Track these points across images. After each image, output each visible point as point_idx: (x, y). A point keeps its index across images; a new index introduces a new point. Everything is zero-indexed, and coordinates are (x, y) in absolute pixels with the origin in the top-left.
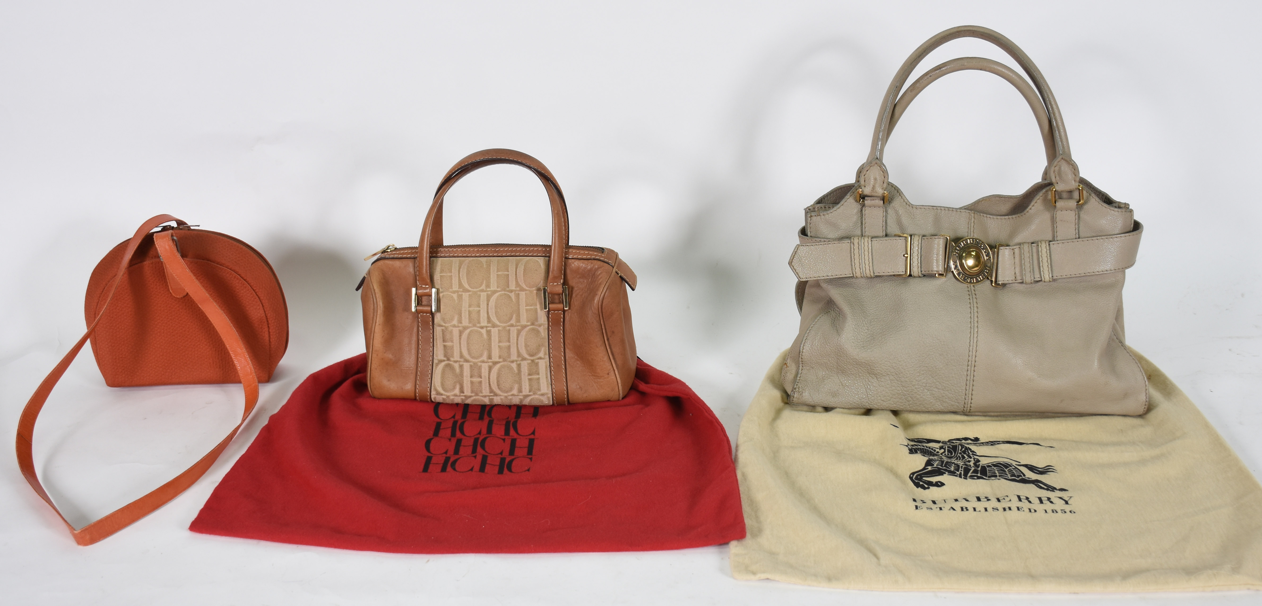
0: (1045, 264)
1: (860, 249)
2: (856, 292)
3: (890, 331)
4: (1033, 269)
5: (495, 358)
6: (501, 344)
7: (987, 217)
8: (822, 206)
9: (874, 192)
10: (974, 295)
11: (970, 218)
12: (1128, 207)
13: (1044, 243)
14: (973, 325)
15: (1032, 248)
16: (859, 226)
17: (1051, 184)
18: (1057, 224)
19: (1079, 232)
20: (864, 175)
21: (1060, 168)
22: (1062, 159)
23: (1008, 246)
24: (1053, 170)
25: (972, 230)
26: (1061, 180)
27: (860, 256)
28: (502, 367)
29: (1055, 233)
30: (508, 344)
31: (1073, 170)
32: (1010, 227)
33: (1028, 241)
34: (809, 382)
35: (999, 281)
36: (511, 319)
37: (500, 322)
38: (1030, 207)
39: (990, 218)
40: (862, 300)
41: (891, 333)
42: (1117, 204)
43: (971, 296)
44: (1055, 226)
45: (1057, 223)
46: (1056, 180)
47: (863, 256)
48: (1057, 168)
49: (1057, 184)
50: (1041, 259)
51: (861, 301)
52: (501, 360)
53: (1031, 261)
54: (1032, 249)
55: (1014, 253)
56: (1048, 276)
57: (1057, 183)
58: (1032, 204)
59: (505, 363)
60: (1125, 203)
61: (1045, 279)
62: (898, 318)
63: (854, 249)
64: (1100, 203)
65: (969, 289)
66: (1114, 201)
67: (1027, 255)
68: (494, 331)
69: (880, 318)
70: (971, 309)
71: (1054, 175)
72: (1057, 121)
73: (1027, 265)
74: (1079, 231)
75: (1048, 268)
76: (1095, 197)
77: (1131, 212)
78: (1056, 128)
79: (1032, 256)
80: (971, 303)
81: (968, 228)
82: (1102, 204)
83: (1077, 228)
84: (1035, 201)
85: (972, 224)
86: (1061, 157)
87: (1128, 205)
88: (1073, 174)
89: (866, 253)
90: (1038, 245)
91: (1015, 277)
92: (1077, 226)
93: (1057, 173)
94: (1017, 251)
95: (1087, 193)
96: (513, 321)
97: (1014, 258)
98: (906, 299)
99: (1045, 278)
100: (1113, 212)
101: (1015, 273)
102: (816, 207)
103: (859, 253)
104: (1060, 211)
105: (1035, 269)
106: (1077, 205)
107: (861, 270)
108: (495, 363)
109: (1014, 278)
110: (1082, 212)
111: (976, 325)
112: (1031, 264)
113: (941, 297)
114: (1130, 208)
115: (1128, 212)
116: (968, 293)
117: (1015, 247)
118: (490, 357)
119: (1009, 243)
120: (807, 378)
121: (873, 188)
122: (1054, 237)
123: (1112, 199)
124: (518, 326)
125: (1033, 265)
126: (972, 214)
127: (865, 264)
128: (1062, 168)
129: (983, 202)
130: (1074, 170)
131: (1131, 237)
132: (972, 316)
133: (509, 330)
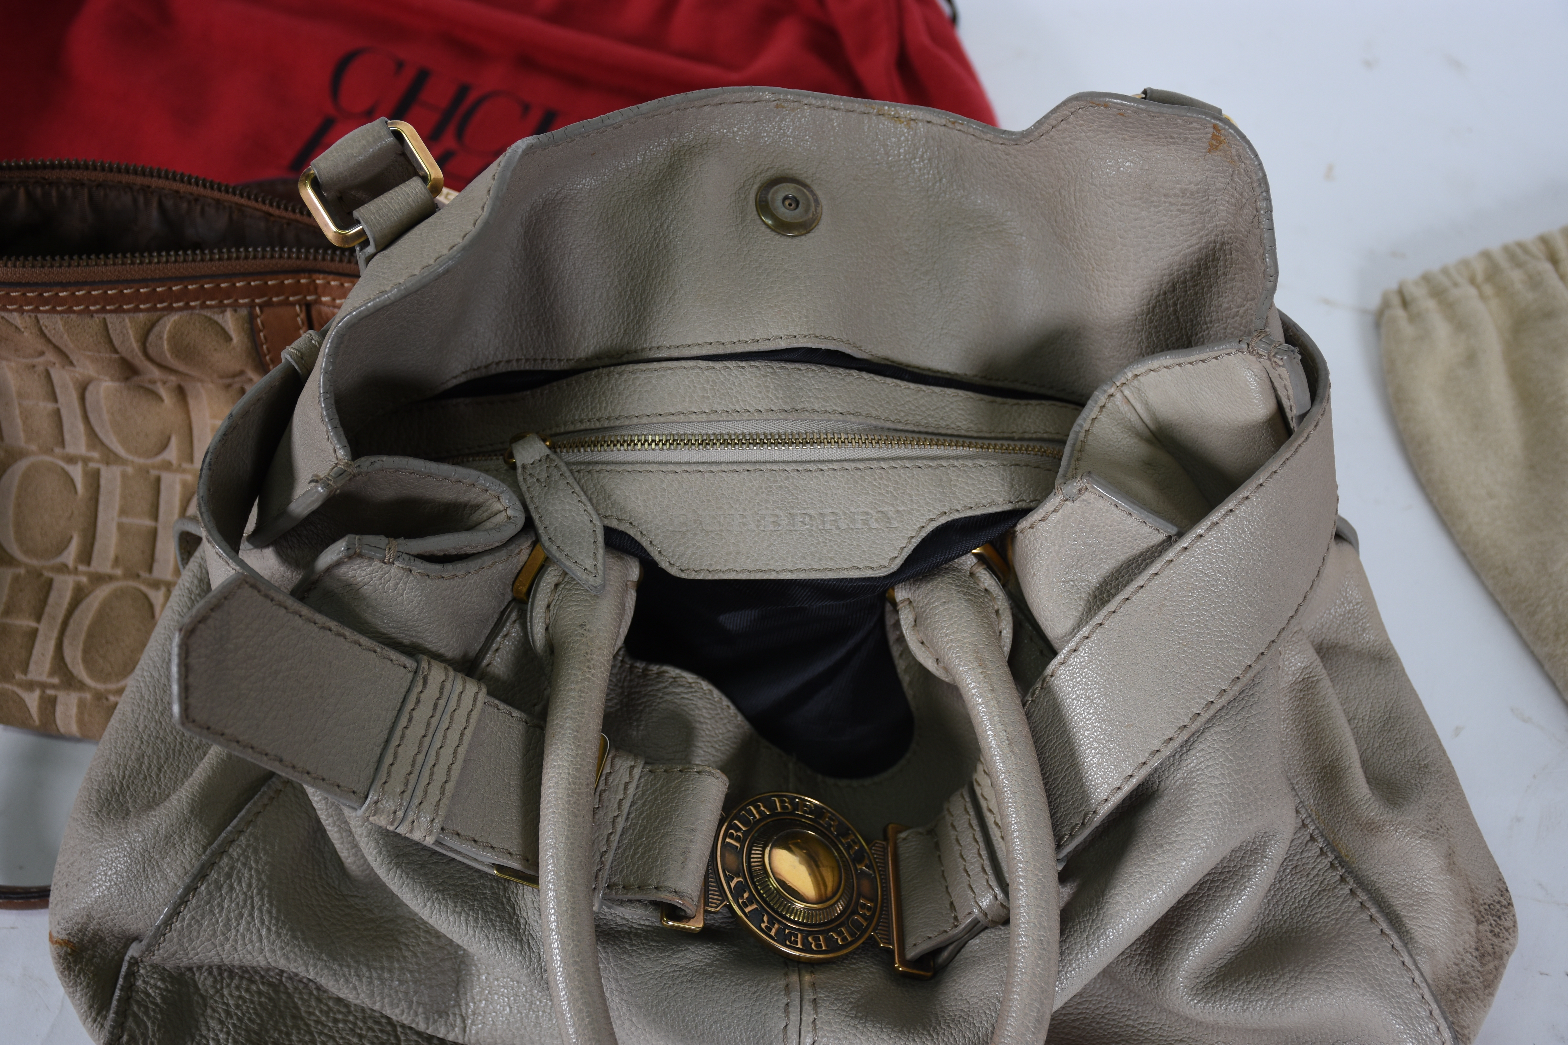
5: (102, 563)
6: (125, 520)
10: (807, 1007)
28: (118, 595)
30: (148, 523)
36: (164, 446)
37: (128, 450)
43: (794, 1017)
52: (119, 572)
59: (132, 583)
63: (418, 702)
68: (111, 477)
96: (172, 454)
108: (99, 579)
118: (86, 556)
124: (184, 471)
133: (158, 480)
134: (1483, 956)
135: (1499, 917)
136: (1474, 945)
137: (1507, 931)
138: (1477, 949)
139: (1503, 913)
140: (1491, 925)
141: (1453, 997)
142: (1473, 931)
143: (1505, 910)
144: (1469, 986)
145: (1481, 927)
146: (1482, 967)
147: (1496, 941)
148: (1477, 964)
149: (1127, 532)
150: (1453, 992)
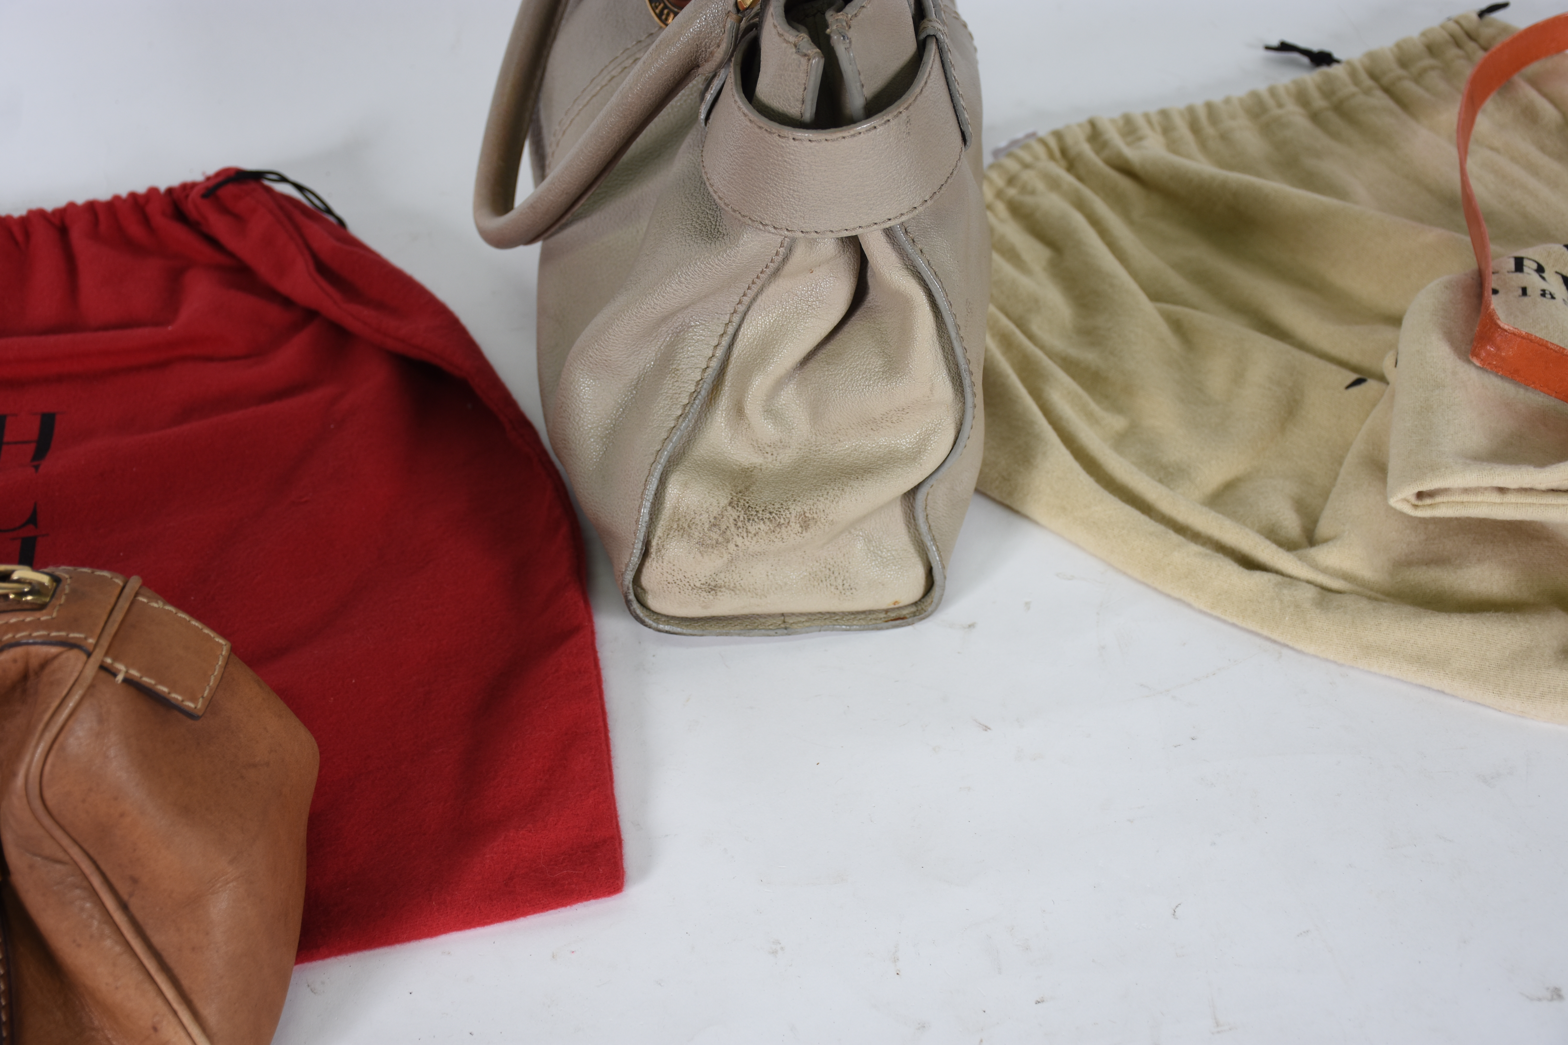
134: (715, 525)
135: (749, 520)
136: (715, 514)
137: (747, 532)
138: (715, 518)
139: (753, 520)
140: (739, 517)
141: (675, 526)
142: (722, 504)
143: (756, 520)
144: (690, 531)
145: (729, 508)
146: (709, 530)
147: (733, 528)
148: (707, 526)
149: (789, 106)
150: (678, 524)
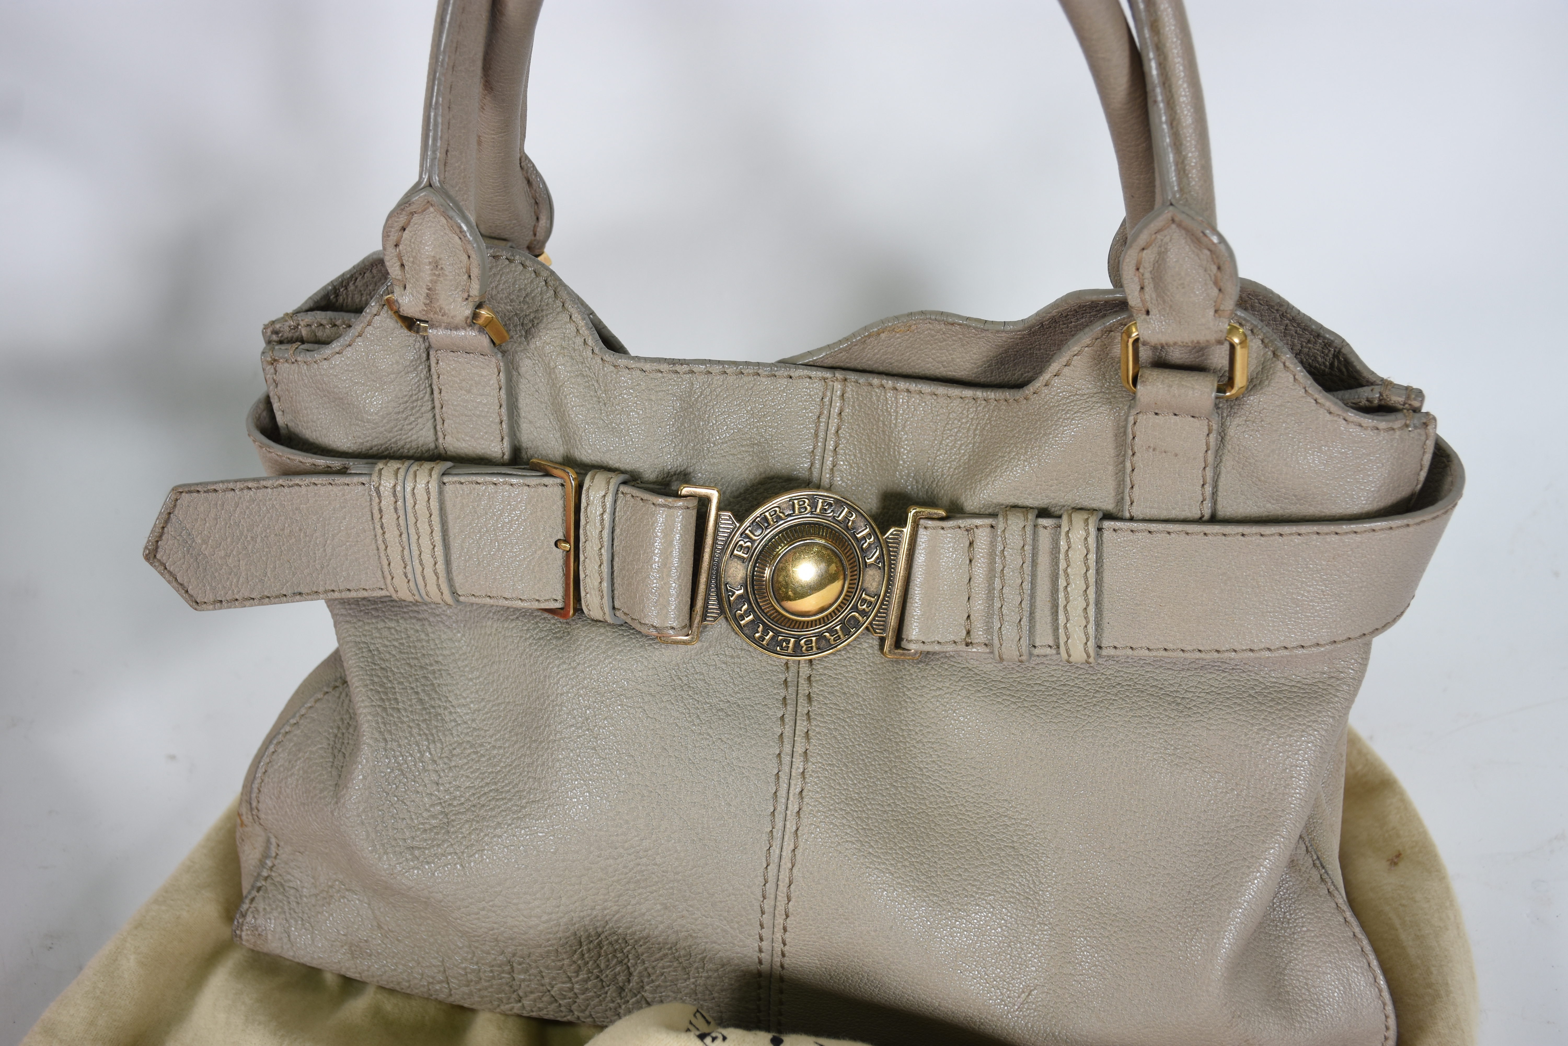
0: (1077, 604)
1: (401, 512)
2: (423, 636)
3: (497, 810)
4: (1032, 613)
7: (895, 389)
8: (324, 322)
9: (435, 313)
10: (802, 700)
11: (826, 400)
12: (1416, 404)
13: (1082, 524)
14: (779, 825)
15: (1035, 533)
16: (423, 409)
17: (1122, 305)
18: (1135, 458)
19: (1214, 494)
20: (396, 245)
21: (1162, 255)
22: (1173, 221)
23: (955, 511)
24: (1134, 262)
25: (831, 445)
26: (1164, 302)
27: (404, 536)
29: (1127, 490)
31: (1214, 268)
32: (975, 435)
33: (1029, 502)
34: (292, 892)
35: (909, 641)
38: (1046, 376)
39: (908, 391)
40: (436, 667)
41: (500, 819)
42: (1377, 389)
43: (790, 708)
44: (1128, 465)
45: (1137, 454)
46: (1143, 301)
47: (413, 538)
48: (1149, 256)
49: (1144, 316)
50: (1062, 583)
51: (434, 672)
53: (1027, 586)
54: (1035, 539)
55: (971, 544)
56: (1081, 647)
57: (1148, 313)
58: (1054, 367)
60: (1408, 389)
61: (1069, 656)
62: (529, 765)
63: (380, 511)
64: (1310, 391)
65: (791, 677)
66: (1365, 374)
67: (1013, 559)
69: (481, 745)
70: (780, 763)
71: (1136, 279)
72: (1165, 58)
73: (1012, 596)
74: (1215, 487)
75: (1086, 618)
76: (1291, 366)
77: (1425, 425)
78: (1158, 90)
79: (1034, 564)
80: (786, 740)
81: (816, 435)
82: (1316, 396)
83: (1209, 479)
84: (1064, 360)
85: (834, 422)
86: (1168, 214)
87: (1419, 394)
88: (1211, 284)
89: (424, 528)
90: (1060, 526)
91: (968, 633)
92: (1209, 473)
93: (1147, 275)
94: (982, 537)
95: (1266, 346)
97: (971, 561)
98: (559, 701)
99: (1072, 652)
100: (1353, 429)
101: (969, 616)
102: (302, 323)
103: (398, 525)
104: (1151, 416)
105: (1038, 615)
106: (1217, 398)
107: (412, 584)
109: (964, 632)
110: (1237, 421)
111: (791, 827)
112: (1027, 598)
113: (676, 714)
114: (1424, 410)
115: (1415, 427)
116: (783, 693)
117: (978, 522)
119: (963, 499)
120: (289, 877)
121: (428, 295)
122: (1120, 501)
123: (1358, 367)
125: (1033, 596)
126: (838, 386)
127: (421, 564)
128: (1172, 257)
129: (883, 336)
130: (1219, 268)
131: (1411, 529)
132: (782, 793)
